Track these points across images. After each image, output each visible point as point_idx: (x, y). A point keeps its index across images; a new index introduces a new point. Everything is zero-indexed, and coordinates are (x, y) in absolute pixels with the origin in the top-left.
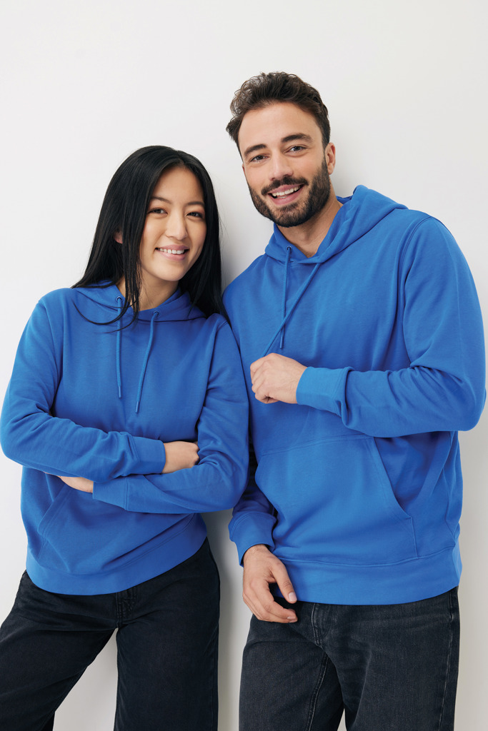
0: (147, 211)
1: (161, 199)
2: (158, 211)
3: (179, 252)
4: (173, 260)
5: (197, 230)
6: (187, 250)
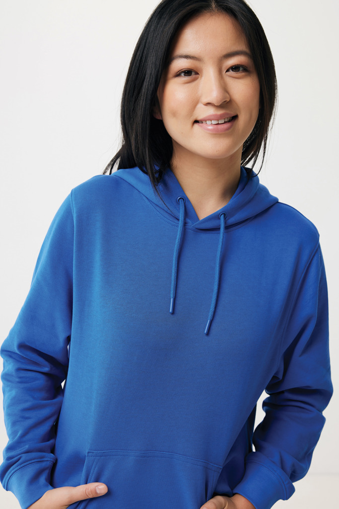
5: (244, 89)
6: (234, 118)
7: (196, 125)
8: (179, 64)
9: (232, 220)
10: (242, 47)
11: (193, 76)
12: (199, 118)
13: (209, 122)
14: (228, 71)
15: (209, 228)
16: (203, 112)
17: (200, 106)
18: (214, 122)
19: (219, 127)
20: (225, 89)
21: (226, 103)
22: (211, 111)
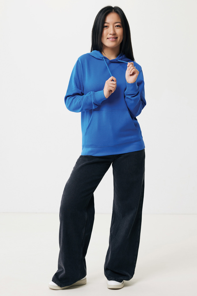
0: (103, 27)
1: (106, 23)
6: (117, 38)
7: (108, 39)
8: (106, 25)
10: (120, 21)
11: (107, 27)
13: (110, 39)
14: (115, 26)
17: (109, 35)
18: (112, 38)
20: (114, 31)
21: (115, 34)
22: (111, 36)
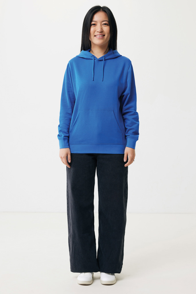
0: (91, 25)
1: (94, 21)
2: (94, 24)
3: (101, 36)
4: (100, 39)
5: (106, 29)
6: (104, 35)
7: (95, 37)
9: (106, 58)
10: (107, 20)
11: (95, 25)
12: (95, 35)
13: (98, 36)
14: (103, 25)
15: (100, 60)
16: (96, 33)
18: (99, 36)
19: (100, 37)
20: (102, 29)
21: (102, 32)
22: (98, 33)
